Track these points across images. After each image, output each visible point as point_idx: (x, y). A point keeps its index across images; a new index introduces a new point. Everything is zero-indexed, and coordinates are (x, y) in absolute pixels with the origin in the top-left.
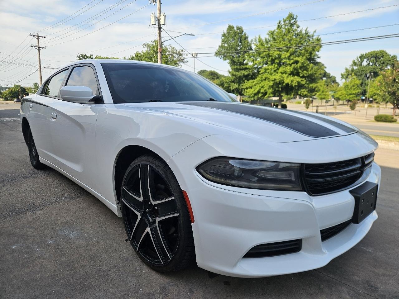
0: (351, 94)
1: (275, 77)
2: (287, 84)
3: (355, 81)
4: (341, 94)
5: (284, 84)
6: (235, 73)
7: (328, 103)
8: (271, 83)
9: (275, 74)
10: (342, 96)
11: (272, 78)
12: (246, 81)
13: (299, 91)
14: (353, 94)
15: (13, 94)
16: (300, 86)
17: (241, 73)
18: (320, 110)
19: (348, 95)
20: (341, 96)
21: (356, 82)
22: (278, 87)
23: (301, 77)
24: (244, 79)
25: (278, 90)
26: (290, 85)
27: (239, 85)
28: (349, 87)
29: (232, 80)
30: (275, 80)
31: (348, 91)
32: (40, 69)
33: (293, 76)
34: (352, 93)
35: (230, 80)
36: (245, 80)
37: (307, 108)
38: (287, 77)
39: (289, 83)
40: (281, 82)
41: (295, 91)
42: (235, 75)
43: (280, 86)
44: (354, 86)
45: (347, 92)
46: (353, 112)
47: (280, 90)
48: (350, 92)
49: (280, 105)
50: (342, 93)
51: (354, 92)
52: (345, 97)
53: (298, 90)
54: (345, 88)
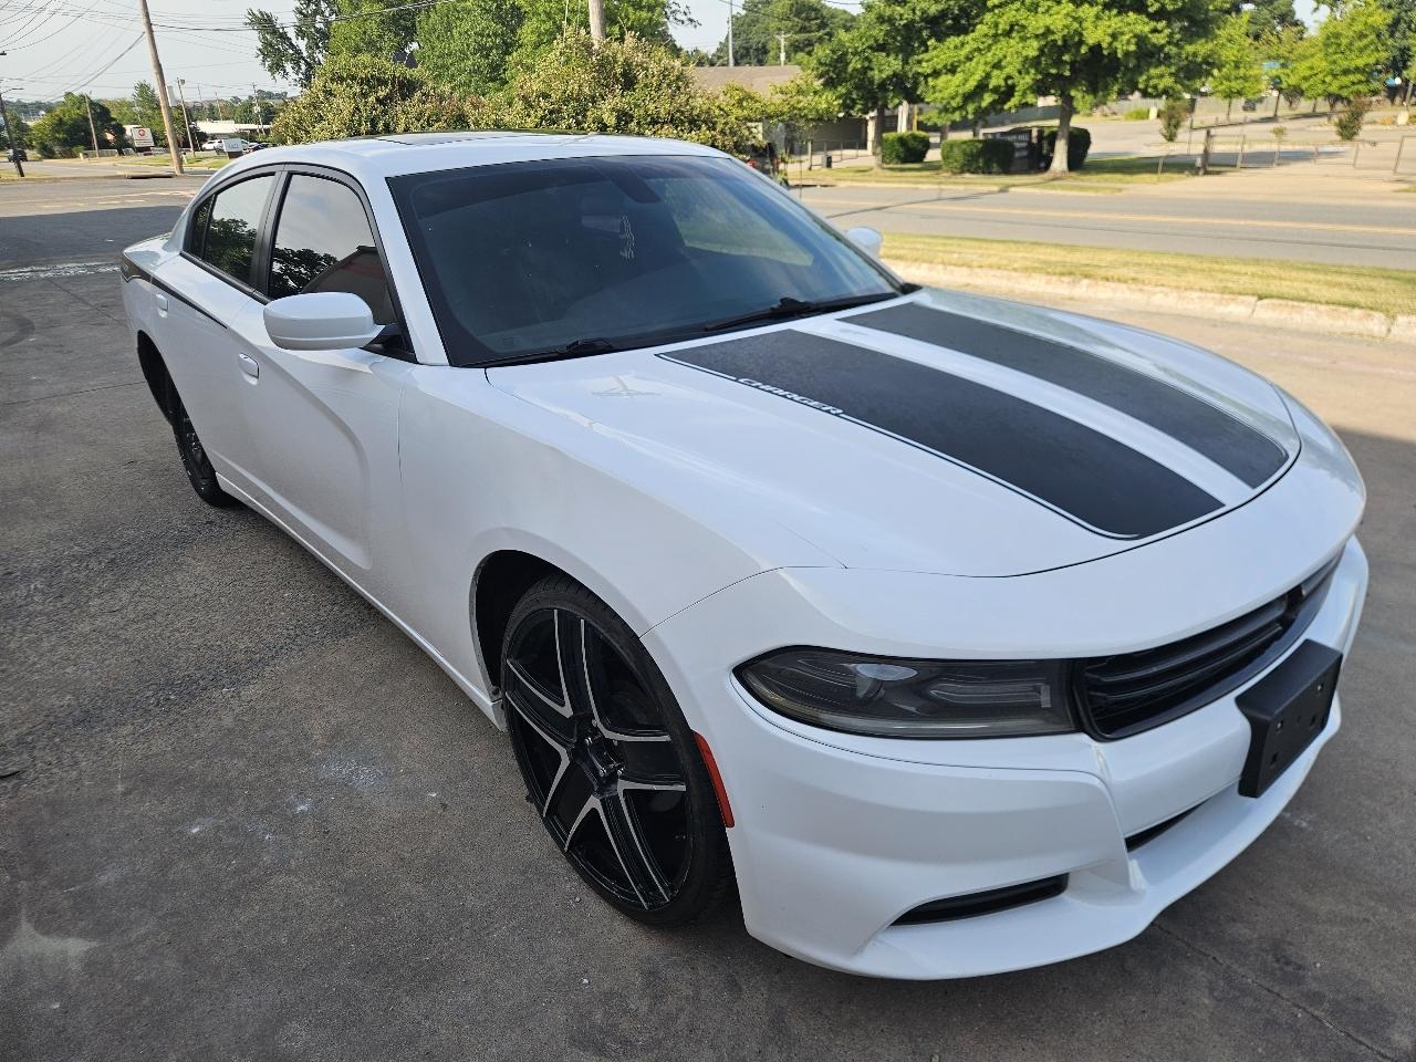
0: (1346, 72)
1: (1048, 20)
2: (1096, 49)
3: (1370, 15)
4: (1308, 73)
5: (1084, 50)
6: (888, 12)
7: (1254, 109)
8: (1032, 48)
9: (1049, 8)
10: (1311, 81)
11: (1037, 23)
12: (932, 42)
13: (1141, 74)
14: (1357, 70)
15: (66, 132)
16: (1147, 54)
17: (914, 10)
18: (1220, 143)
19: (1335, 76)
20: (1306, 79)
21: (1370, 20)
22: (1059, 63)
23: (1155, 17)
24: (925, 33)
25: (1059, 77)
26: (1105, 52)
27: (905, 62)
28: (1344, 41)
29: (876, 41)
30: (1048, 31)
31: (1335, 57)
32: (151, 32)
33: (1119, 13)
34: (1353, 66)
35: (872, 42)
36: (930, 38)
37: (1171, 138)
38: (1098, 17)
39: (1104, 45)
40: (1073, 41)
41: (1124, 75)
42: (891, 20)
43: (1066, 58)
44: (1362, 36)
45: (1334, 62)
46: (1347, 147)
47: (1067, 73)
48: (1345, 64)
49: (1063, 137)
50: (1311, 68)
51: (1360, 62)
52: (1324, 82)
53: (1138, 70)
54: (1326, 45)
